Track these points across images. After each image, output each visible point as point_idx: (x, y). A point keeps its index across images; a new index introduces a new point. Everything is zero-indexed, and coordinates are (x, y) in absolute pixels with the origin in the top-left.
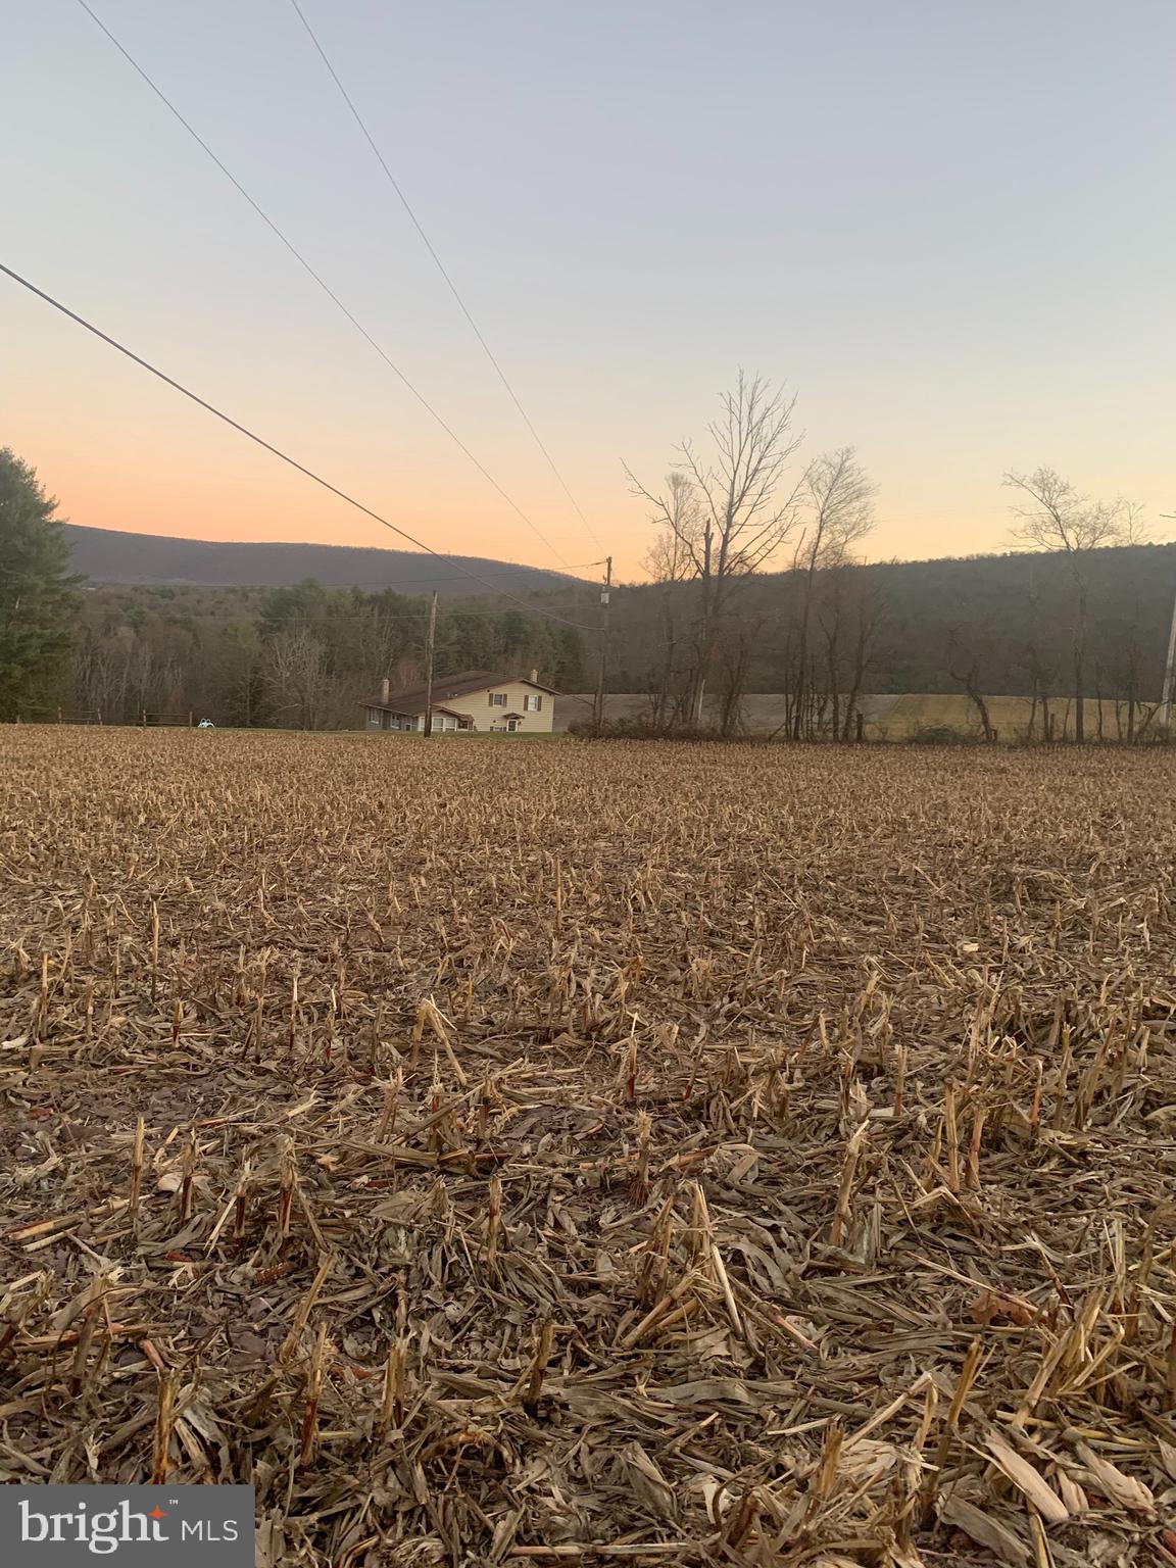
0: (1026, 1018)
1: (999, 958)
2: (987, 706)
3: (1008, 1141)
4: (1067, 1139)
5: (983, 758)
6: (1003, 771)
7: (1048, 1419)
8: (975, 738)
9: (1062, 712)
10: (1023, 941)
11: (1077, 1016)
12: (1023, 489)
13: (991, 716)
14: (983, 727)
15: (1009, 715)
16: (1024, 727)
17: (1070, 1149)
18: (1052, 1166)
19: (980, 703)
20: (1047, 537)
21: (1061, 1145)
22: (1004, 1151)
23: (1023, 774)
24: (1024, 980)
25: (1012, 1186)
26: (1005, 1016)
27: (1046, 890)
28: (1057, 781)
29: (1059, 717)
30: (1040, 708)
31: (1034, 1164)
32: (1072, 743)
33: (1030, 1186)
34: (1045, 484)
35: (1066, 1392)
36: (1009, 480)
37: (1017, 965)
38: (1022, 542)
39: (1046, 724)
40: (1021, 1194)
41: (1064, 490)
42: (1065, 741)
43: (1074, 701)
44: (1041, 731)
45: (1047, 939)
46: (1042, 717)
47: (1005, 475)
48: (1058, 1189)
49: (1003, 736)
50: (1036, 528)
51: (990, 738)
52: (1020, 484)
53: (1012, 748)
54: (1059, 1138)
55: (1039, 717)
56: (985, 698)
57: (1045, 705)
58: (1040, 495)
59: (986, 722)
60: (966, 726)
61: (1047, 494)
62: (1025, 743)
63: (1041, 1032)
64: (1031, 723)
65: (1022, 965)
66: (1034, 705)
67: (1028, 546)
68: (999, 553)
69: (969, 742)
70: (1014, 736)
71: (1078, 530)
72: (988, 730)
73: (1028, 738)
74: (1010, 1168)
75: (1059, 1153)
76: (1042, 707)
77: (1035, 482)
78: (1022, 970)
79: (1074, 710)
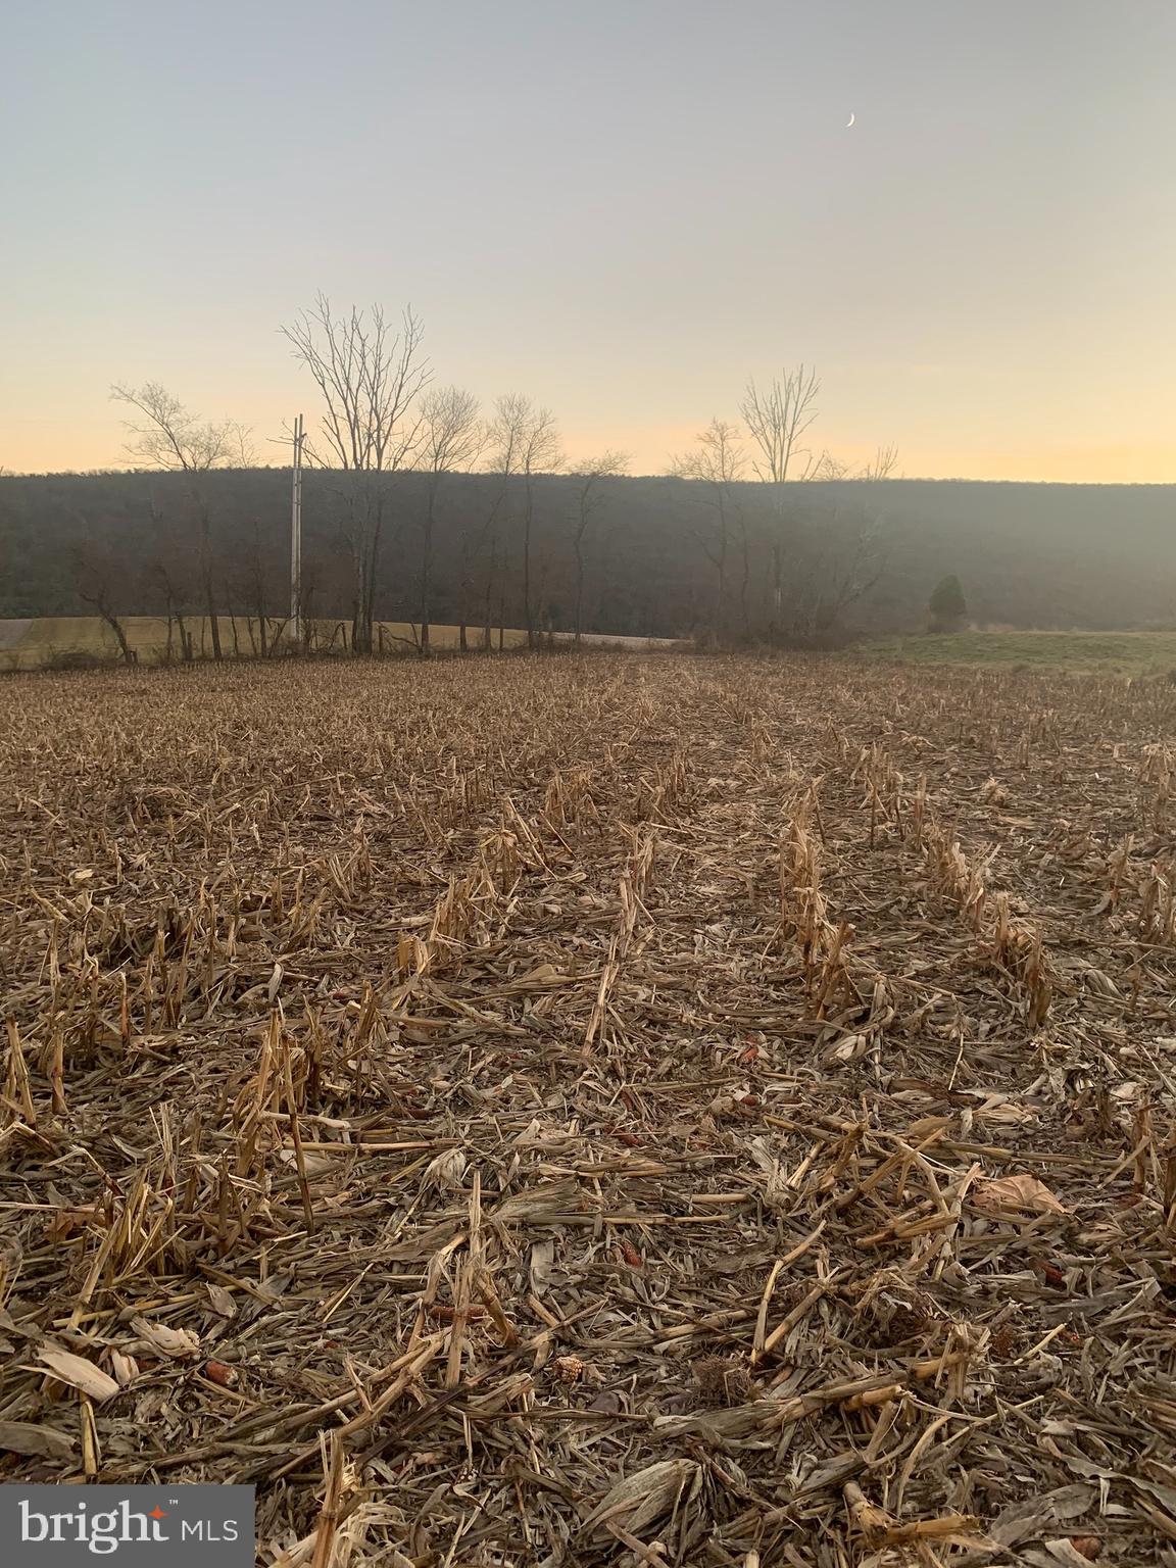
0: (131, 934)
1: (113, 880)
2: (123, 627)
3: (101, 1058)
4: (159, 1040)
5: (125, 681)
6: (144, 692)
7: (105, 1308)
8: (113, 661)
9: (198, 629)
10: (141, 859)
11: (180, 922)
12: (132, 404)
13: (128, 639)
14: (121, 649)
15: (146, 635)
16: (162, 646)
17: (161, 1049)
18: (144, 1069)
19: (115, 625)
20: (163, 455)
21: (153, 1048)
22: (99, 1068)
23: (163, 694)
24: (139, 897)
25: (105, 1100)
26: (110, 937)
27: (169, 806)
28: (197, 699)
29: (196, 637)
30: (176, 627)
31: (126, 1073)
32: (211, 661)
33: (122, 1094)
34: (155, 400)
35: (127, 1276)
36: (117, 393)
37: (131, 884)
38: (138, 459)
39: (184, 642)
40: (114, 1105)
41: (175, 408)
42: (204, 659)
43: (208, 619)
44: (180, 650)
45: (163, 854)
46: (179, 637)
47: (112, 387)
48: (149, 1090)
49: (143, 656)
50: (152, 446)
51: (130, 660)
52: (130, 399)
53: (152, 669)
54: (150, 1042)
55: (176, 636)
56: (119, 619)
57: (181, 623)
58: (152, 411)
59: (123, 643)
60: (104, 649)
61: (158, 410)
62: (165, 662)
63: (148, 945)
64: (169, 642)
65: (137, 883)
66: (170, 625)
67: (150, 464)
68: (123, 468)
69: (107, 665)
70: (154, 656)
71: (193, 449)
72: (127, 652)
73: (168, 657)
74: (104, 1083)
75: (151, 1056)
76: (178, 626)
77: (145, 398)
78: (136, 887)
79: (209, 628)
